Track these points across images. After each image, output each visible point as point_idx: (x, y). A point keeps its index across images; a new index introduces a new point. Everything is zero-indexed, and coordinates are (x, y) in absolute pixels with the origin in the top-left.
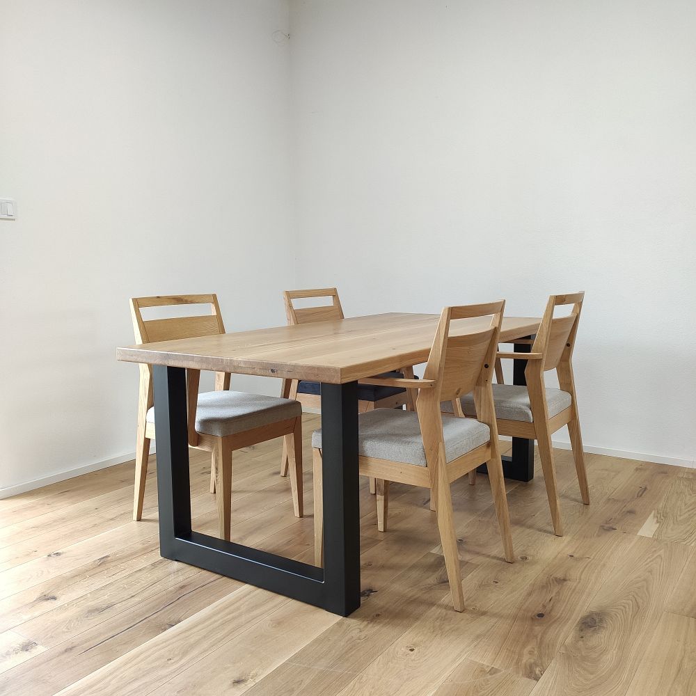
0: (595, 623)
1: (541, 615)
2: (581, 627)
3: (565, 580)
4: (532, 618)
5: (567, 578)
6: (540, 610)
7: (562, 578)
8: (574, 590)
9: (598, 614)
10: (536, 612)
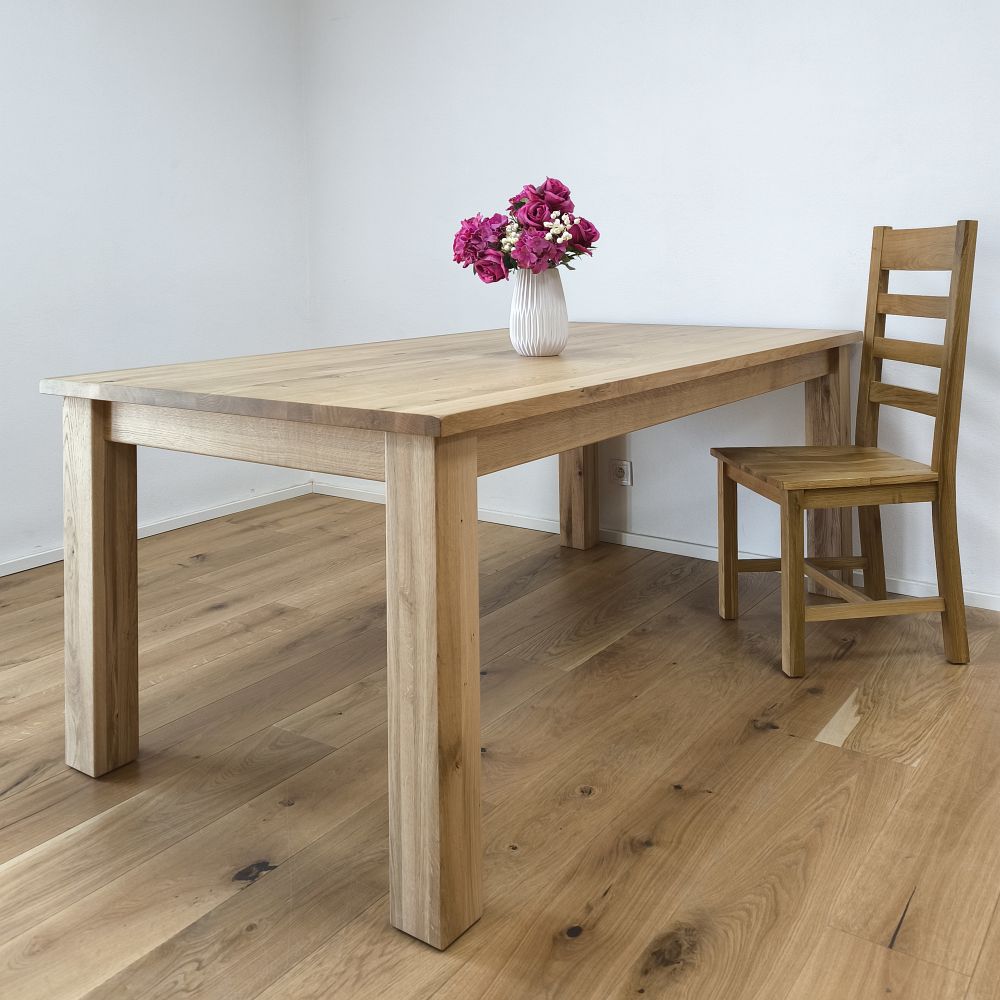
0: (679, 954)
1: (575, 932)
2: (647, 964)
3: (648, 844)
4: (555, 939)
5: (654, 840)
6: (576, 916)
7: (644, 840)
8: (660, 868)
9: (690, 931)
10: (569, 923)
